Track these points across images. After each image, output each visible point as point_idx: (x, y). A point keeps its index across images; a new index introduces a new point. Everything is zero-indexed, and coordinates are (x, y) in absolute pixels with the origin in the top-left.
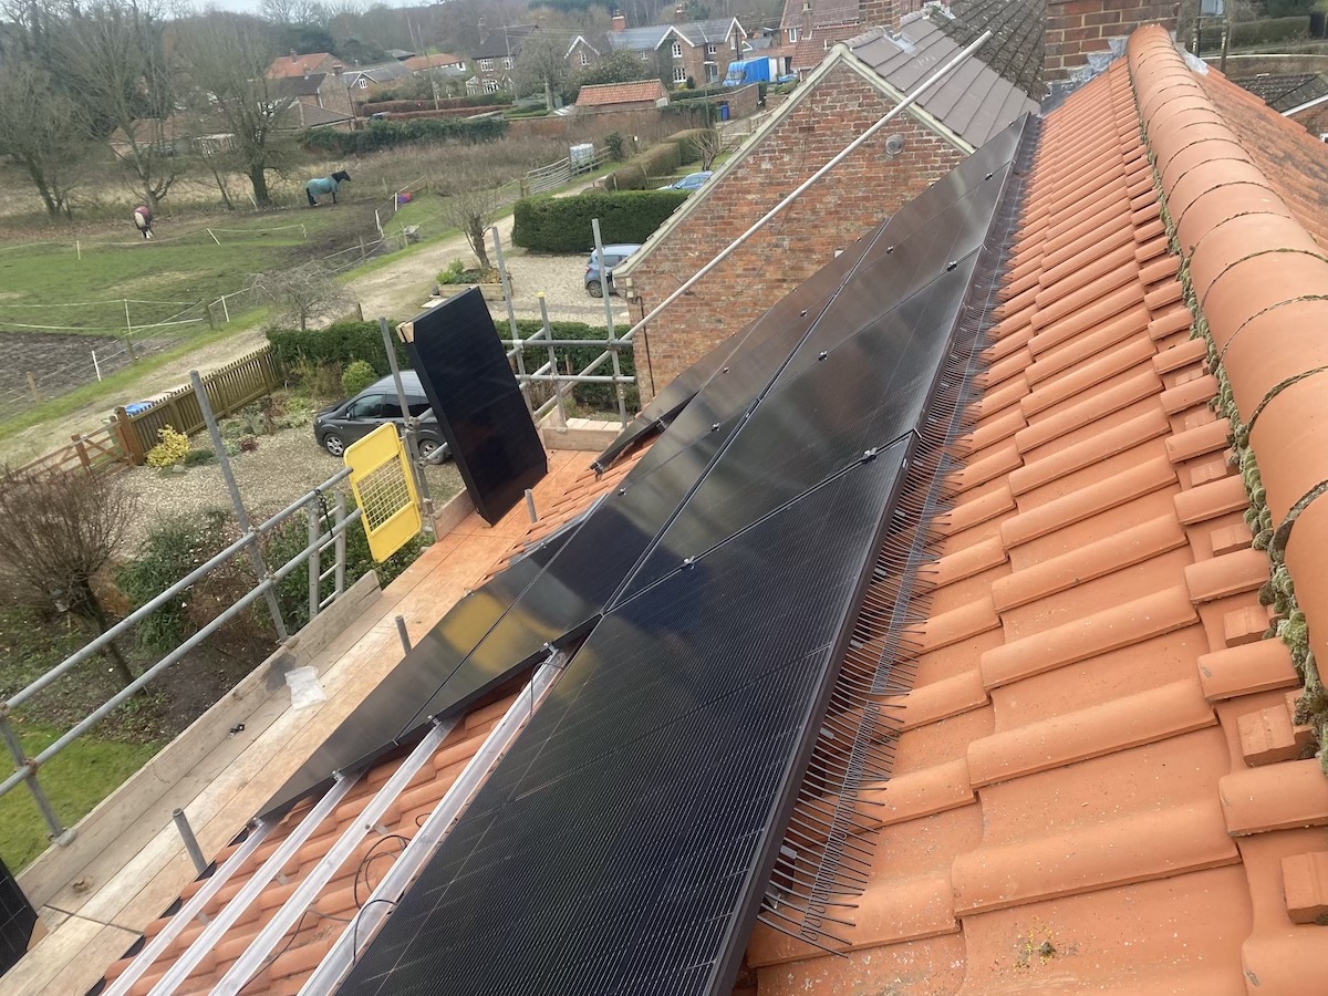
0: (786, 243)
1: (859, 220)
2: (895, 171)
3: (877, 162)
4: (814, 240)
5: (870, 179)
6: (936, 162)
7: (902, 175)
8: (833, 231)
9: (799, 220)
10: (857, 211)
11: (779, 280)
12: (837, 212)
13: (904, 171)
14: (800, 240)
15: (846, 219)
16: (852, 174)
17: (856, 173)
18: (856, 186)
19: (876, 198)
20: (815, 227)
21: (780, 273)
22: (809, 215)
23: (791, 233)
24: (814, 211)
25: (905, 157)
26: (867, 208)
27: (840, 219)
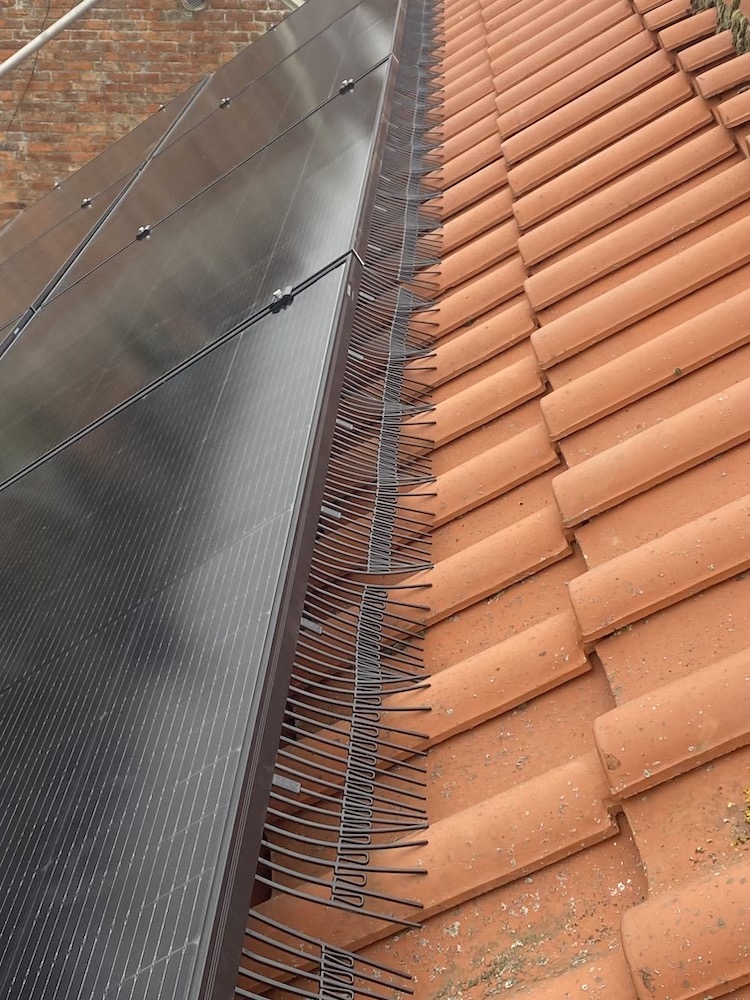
0: (23, 144)
1: (142, 113)
2: (197, 38)
3: (167, 22)
4: (69, 141)
5: (158, 48)
6: (259, 28)
7: (208, 46)
8: (101, 128)
9: (42, 108)
10: (139, 99)
11: (12, 205)
12: (105, 98)
13: (211, 40)
14: (46, 140)
15: (121, 110)
16: (127, 37)
17: (135, 37)
18: (135, 59)
19: (168, 79)
20: (71, 120)
21: (13, 193)
22: (60, 100)
23: (31, 128)
24: (67, 94)
25: (211, 18)
26: (154, 95)
27: (111, 110)
